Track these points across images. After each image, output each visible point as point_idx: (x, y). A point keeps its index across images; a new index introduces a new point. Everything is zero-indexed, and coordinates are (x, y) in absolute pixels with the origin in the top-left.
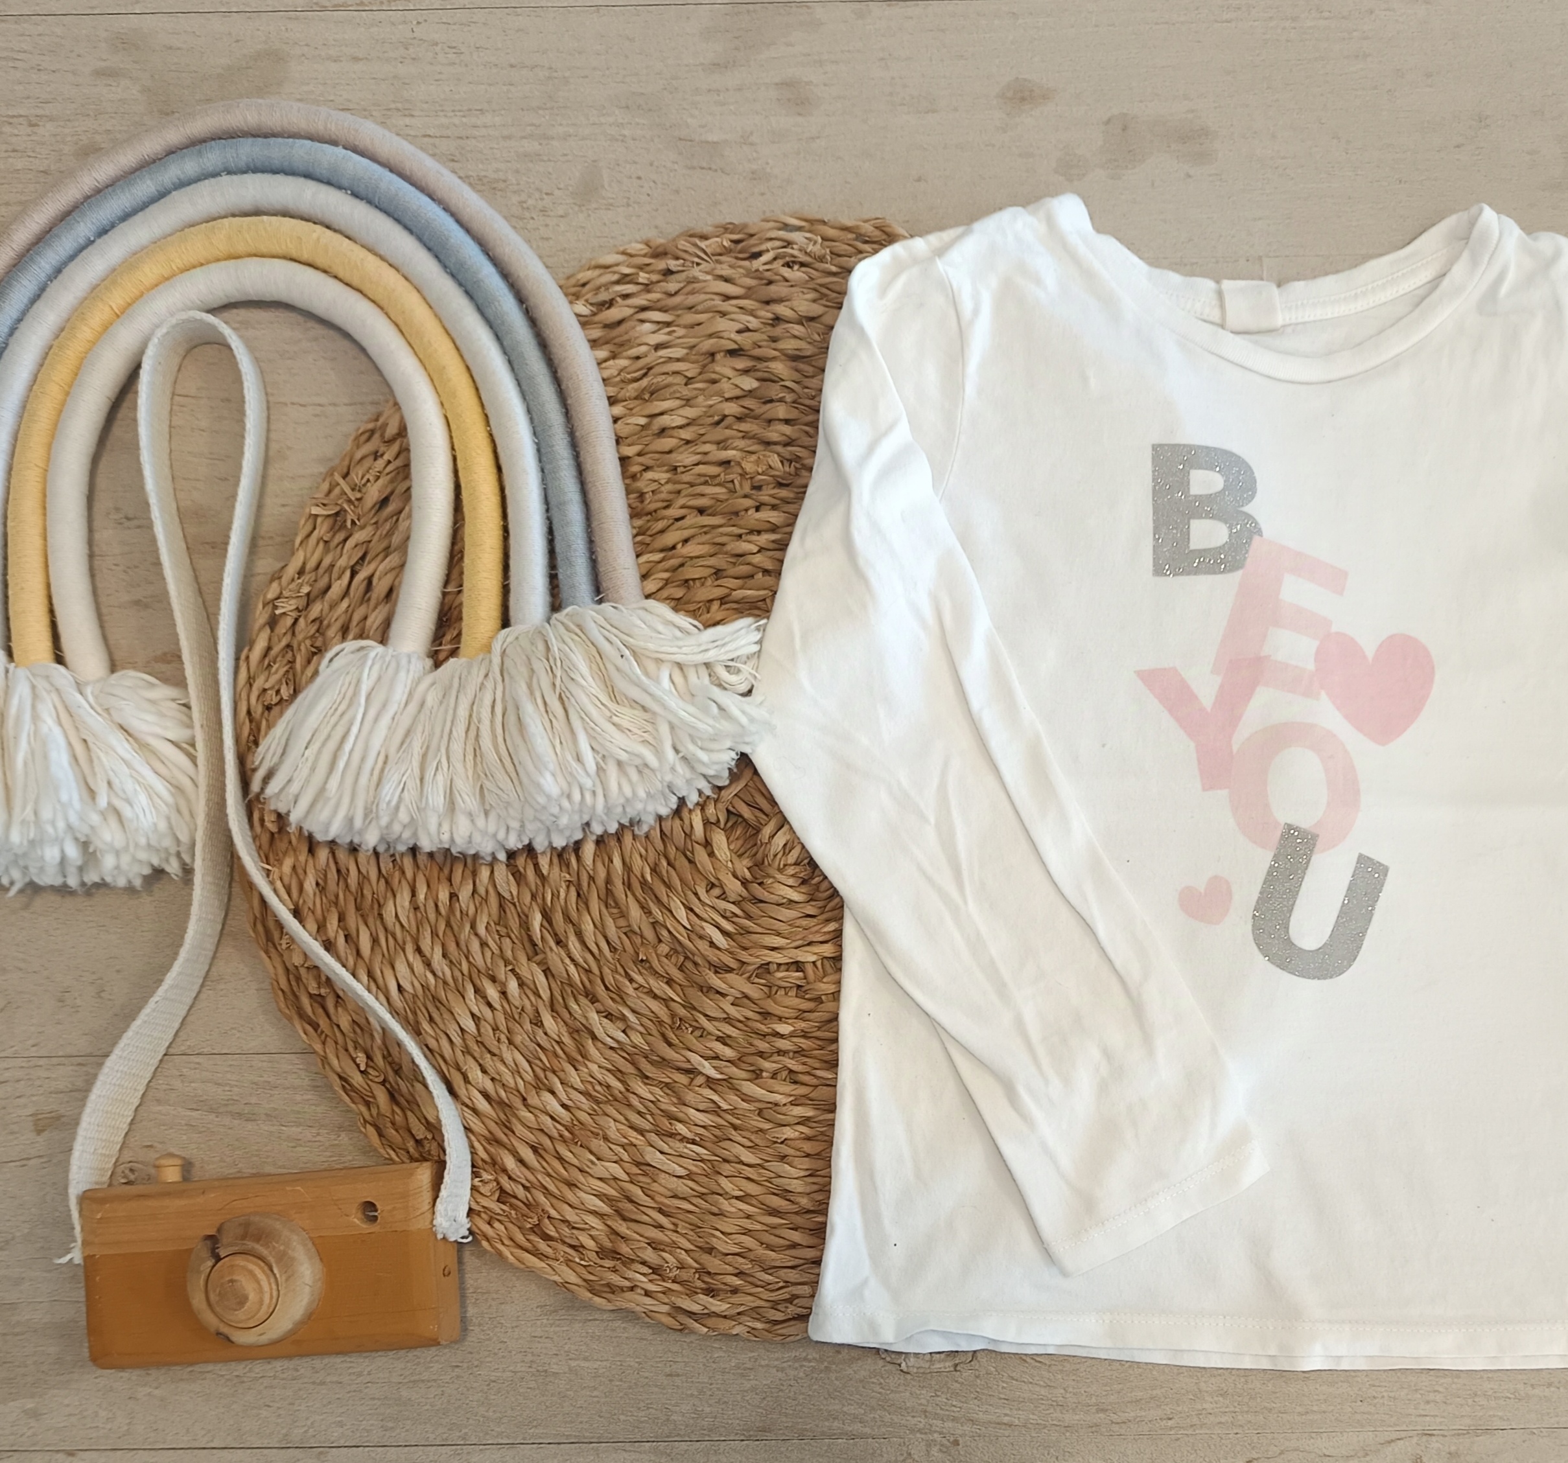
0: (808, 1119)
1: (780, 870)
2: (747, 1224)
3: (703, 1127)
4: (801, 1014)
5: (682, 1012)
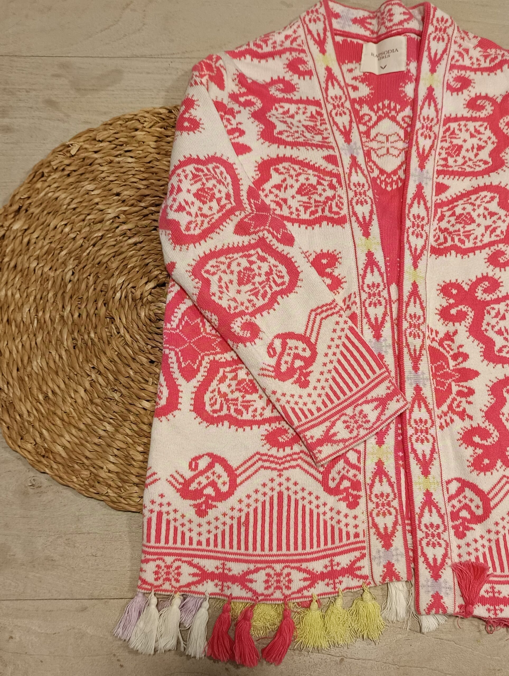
0: (62, 358)
1: (149, 309)
2: (14, 352)
3: (45, 322)
4: (100, 339)
5: (85, 297)
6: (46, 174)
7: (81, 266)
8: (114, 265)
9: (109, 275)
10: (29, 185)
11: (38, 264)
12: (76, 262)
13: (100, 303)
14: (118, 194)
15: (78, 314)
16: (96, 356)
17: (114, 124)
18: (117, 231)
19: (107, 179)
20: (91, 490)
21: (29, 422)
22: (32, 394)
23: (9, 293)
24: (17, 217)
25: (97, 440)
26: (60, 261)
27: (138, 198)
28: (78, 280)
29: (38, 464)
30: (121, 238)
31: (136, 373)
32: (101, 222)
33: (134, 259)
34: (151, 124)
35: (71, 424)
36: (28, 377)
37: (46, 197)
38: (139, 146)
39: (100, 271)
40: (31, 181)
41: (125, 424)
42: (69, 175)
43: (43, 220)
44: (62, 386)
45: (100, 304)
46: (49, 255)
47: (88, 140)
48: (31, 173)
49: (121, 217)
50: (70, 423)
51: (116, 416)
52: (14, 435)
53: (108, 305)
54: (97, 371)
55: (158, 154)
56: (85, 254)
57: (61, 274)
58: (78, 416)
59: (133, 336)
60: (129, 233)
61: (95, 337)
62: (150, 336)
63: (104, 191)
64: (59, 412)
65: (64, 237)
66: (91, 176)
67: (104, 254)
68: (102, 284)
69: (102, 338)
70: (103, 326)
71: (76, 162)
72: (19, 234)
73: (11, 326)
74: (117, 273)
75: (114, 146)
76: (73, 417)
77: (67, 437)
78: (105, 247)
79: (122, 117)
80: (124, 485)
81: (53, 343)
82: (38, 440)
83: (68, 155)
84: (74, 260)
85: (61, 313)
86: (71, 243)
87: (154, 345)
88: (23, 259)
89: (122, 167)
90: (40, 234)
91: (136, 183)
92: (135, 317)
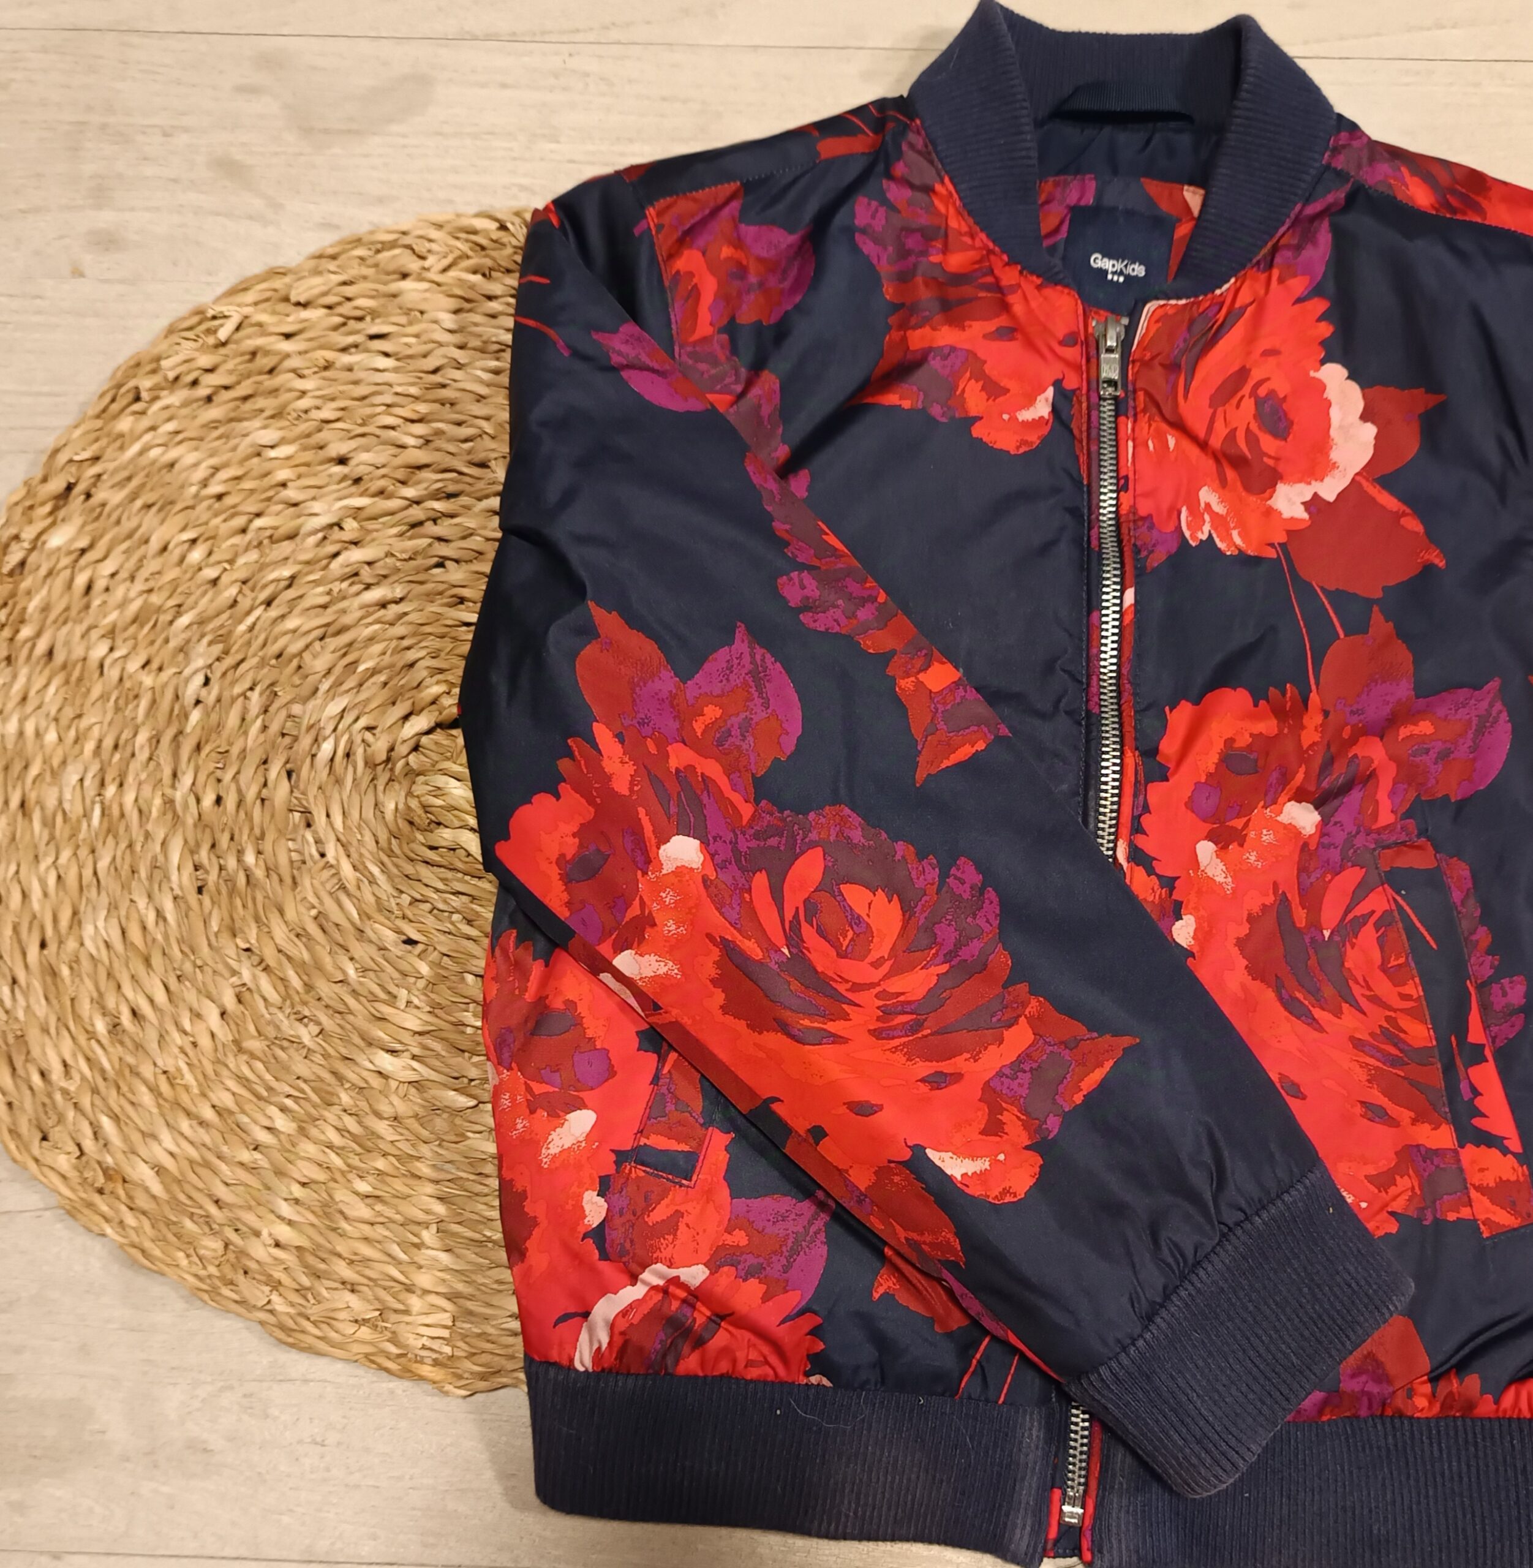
1: (409, 794)
2: (36, 893)
3: (122, 814)
4: (272, 870)
6: (145, 395)
7: (229, 661)
8: (320, 664)
9: (306, 690)
10: (99, 423)
11: (112, 649)
12: (218, 649)
13: (275, 769)
14: (342, 461)
15: (213, 797)
16: (257, 920)
17: (343, 257)
18: (335, 565)
19: (316, 415)
20: (226, 1291)
21: (65, 1092)
22: (77, 1017)
23: (30, 728)
24: (61, 514)
25: (246, 1156)
26: (172, 644)
27: (400, 474)
28: (219, 700)
29: (86, 1211)
30: (345, 585)
31: (364, 971)
32: (291, 537)
33: (377, 648)
34: (446, 262)
35: (179, 1104)
36: (71, 968)
37: (144, 461)
38: (410, 323)
39: (283, 678)
40: (104, 411)
41: (326, 1114)
42: (209, 399)
43: (134, 523)
44: (160, 996)
45: (273, 774)
46: (142, 626)
47: (267, 300)
48: (105, 388)
49: (345, 526)
50: (177, 1104)
51: (302, 1091)
52: (24, 1128)
53: (298, 776)
54: (255, 960)
55: (461, 347)
56: (242, 628)
57: (174, 681)
58: (200, 1085)
59: (361, 867)
60: (366, 574)
61: (257, 864)
62: (409, 869)
63: (305, 448)
64: (147, 1071)
65: (188, 575)
66: (269, 404)
67: (294, 631)
68: (283, 714)
69: (277, 867)
70: (280, 832)
71: (230, 365)
72: (65, 561)
73: (31, 820)
74: (325, 686)
75: (338, 320)
76: (187, 1088)
77: (167, 1139)
78: (297, 611)
79: (365, 239)
80: (317, 1284)
81: (143, 873)
82: (89, 1144)
83: (211, 340)
84: (210, 643)
85: (168, 791)
86: (205, 593)
87: (419, 897)
88: (70, 633)
89: (356, 383)
90: (121, 566)
91: (393, 428)
92: (369, 813)
